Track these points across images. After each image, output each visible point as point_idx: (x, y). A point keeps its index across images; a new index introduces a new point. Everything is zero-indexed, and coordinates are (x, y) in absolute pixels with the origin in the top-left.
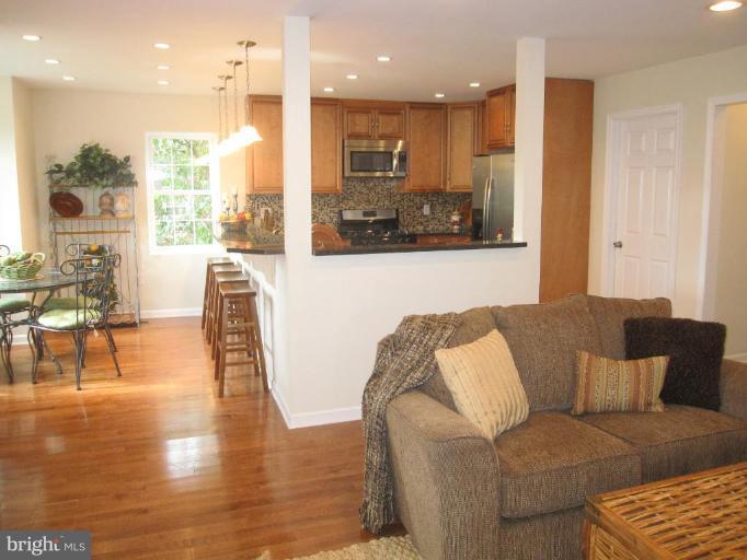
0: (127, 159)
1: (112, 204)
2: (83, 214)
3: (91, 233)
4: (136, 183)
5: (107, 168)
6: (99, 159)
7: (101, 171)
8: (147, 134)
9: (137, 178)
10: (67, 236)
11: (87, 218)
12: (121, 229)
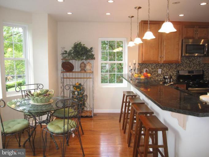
0: (91, 48)
1: (85, 67)
2: (74, 70)
4: (95, 58)
5: (83, 52)
6: (81, 48)
7: (81, 53)
9: (95, 56)
10: (68, 79)
11: (75, 72)
12: (88, 77)
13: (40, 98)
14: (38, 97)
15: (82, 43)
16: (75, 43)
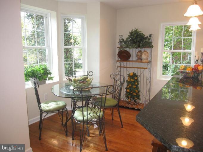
0: (150, 36)
1: (141, 56)
3: (131, 68)
4: (152, 47)
5: (139, 39)
6: (135, 36)
7: (136, 41)
8: (162, 24)
9: (153, 44)
10: (125, 68)
11: (132, 61)
12: (145, 67)
13: (76, 84)
14: (75, 82)
15: (139, 30)
16: (132, 30)
